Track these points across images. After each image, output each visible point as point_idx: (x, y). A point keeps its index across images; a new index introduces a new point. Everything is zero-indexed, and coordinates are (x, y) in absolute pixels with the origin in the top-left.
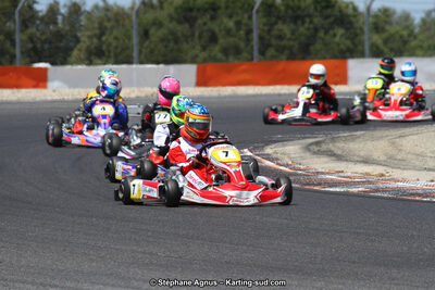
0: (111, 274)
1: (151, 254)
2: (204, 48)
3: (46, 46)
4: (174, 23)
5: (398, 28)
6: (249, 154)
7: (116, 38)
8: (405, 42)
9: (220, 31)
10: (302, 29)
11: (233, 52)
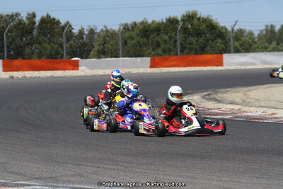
0: (110, 159)
2: (154, 50)
3: (78, 50)
4: (139, 38)
5: (247, 38)
7: (111, 45)
8: (250, 46)
9: (162, 41)
10: (201, 40)
11: (167, 51)
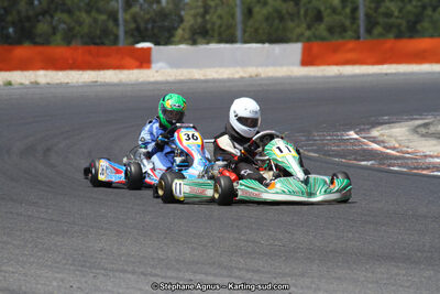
0: (214, 263)
1: (254, 242)
2: (309, 27)
3: (150, 26)
6: (356, 136)
7: (220, 17)
9: (326, 9)
10: (409, 7)
11: (337, 30)
